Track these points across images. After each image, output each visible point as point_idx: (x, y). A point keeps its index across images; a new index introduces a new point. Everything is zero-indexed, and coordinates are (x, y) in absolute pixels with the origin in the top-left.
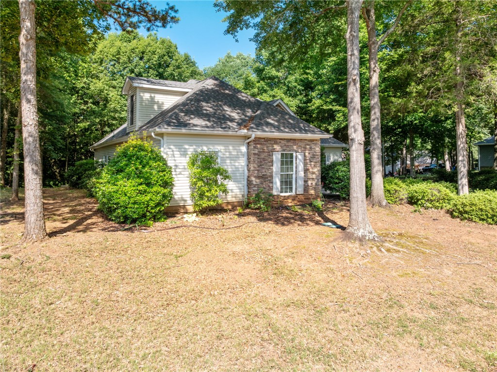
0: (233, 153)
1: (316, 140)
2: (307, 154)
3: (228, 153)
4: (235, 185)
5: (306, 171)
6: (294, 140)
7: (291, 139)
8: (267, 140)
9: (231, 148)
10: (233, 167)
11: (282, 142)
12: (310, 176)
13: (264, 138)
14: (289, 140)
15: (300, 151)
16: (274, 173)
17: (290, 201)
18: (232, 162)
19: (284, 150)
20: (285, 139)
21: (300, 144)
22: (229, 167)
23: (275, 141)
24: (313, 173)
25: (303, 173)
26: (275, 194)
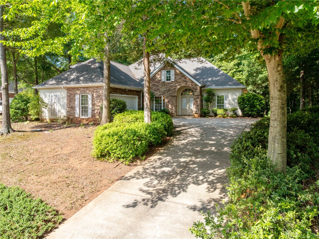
0: (63, 96)
1: (101, 87)
2: (95, 95)
3: (61, 96)
4: (64, 111)
5: (93, 105)
6: (88, 87)
7: (86, 87)
8: (74, 88)
9: (63, 93)
10: (63, 102)
11: (81, 89)
12: (96, 107)
13: (72, 88)
14: (84, 88)
15: (90, 93)
16: (76, 106)
17: (85, 121)
18: (63, 100)
19: (82, 93)
20: (82, 87)
21: (90, 89)
22: (62, 102)
23: (78, 89)
24: (98, 106)
25: (91, 106)
26: (77, 116)
